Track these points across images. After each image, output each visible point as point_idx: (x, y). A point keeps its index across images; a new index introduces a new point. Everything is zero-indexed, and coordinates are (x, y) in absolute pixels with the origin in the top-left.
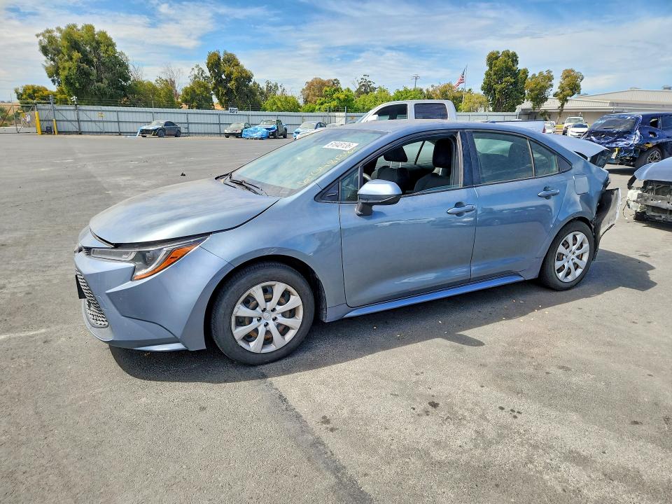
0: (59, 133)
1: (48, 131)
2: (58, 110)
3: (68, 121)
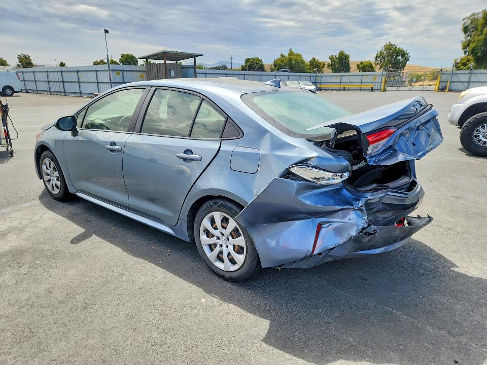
0: (450, 90)
1: (442, 89)
2: (456, 74)
3: (460, 82)
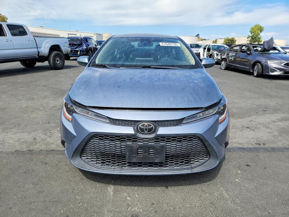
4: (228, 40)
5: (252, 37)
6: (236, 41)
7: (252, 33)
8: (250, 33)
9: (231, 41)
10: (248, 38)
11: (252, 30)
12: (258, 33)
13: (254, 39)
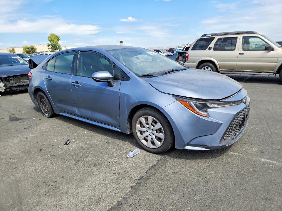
4: (28, 48)
5: (52, 45)
6: (36, 49)
7: (51, 41)
8: (49, 41)
9: (31, 49)
10: (48, 46)
11: (50, 39)
12: (56, 41)
13: (54, 47)
